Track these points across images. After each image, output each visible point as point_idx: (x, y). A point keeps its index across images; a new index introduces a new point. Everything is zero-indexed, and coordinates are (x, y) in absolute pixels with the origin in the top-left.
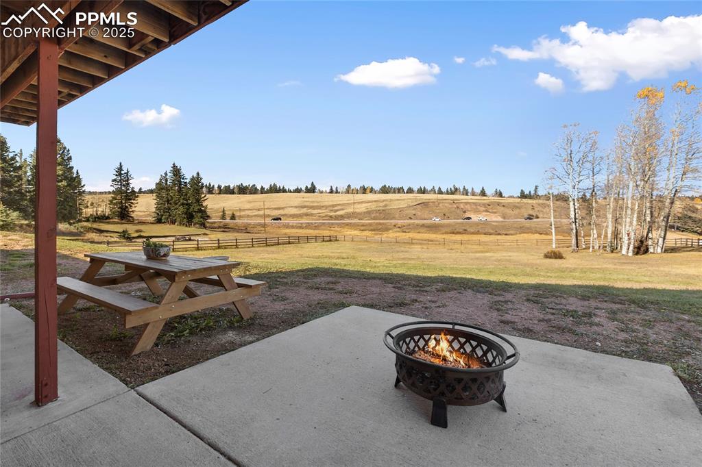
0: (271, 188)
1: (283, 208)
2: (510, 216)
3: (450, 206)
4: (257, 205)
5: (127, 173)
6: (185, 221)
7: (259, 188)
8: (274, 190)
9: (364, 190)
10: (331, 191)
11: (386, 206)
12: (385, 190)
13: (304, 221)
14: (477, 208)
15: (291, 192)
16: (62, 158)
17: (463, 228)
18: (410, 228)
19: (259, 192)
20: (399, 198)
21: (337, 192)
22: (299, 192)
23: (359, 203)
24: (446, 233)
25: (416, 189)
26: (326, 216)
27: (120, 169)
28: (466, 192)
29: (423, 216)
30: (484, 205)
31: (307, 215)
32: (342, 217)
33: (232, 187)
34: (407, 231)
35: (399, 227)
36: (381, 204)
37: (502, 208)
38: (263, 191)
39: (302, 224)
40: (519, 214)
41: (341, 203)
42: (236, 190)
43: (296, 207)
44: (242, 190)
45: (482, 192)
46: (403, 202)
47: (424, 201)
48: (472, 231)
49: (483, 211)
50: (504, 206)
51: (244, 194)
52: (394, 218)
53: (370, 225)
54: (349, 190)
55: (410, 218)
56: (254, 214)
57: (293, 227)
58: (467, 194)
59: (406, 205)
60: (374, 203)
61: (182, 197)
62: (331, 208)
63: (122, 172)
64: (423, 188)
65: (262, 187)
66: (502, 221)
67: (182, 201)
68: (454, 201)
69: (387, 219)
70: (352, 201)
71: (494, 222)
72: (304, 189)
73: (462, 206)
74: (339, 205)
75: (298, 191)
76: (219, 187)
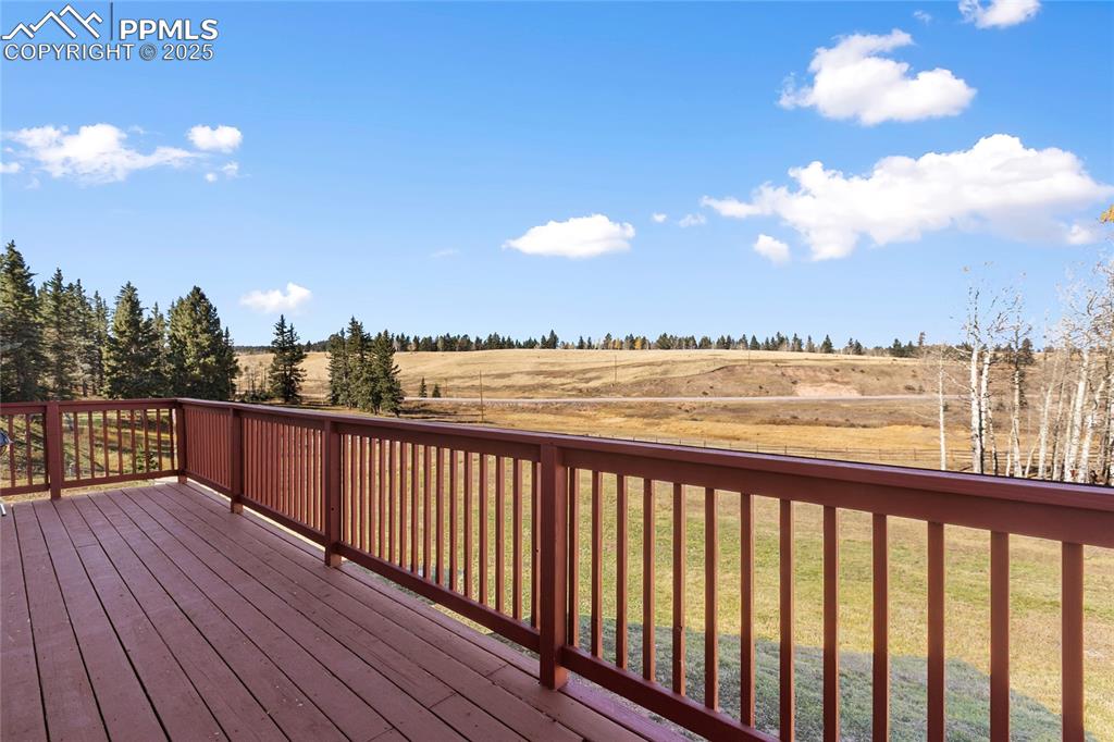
0: (490, 338)
1: (508, 375)
2: (873, 390)
3: (771, 372)
4: (470, 370)
5: (291, 331)
6: (370, 404)
7: (473, 340)
8: (495, 343)
9: (632, 343)
10: (581, 346)
11: (666, 372)
12: (665, 343)
13: (540, 399)
14: (816, 376)
15: (520, 346)
16: (208, 321)
17: (791, 413)
18: (704, 413)
19: (474, 347)
20: (687, 358)
21: (590, 347)
22: (532, 347)
23: (624, 367)
24: (763, 422)
25: (714, 340)
26: (574, 389)
27: (282, 325)
28: (798, 346)
29: (725, 390)
30: (828, 370)
31: (544, 386)
32: (597, 391)
33: (434, 339)
34: (699, 418)
35: (687, 411)
36: (659, 370)
37: (860, 376)
38: (479, 346)
39: (537, 404)
40: (889, 385)
41: (596, 366)
42: (440, 345)
43: (528, 373)
44: (449, 344)
45: (825, 343)
46: (693, 365)
47: (727, 363)
48: (807, 418)
49: (827, 381)
50: (862, 371)
51: (451, 350)
52: (678, 393)
53: (641, 406)
54: (608, 344)
55: (705, 394)
56: (467, 384)
57: (523, 410)
58: (800, 350)
59: (698, 372)
60: (647, 367)
61: (366, 369)
62: (581, 376)
63: (285, 330)
64: (726, 338)
65: (478, 339)
66: (860, 400)
67: (365, 375)
68: (777, 363)
69: (667, 396)
70: (613, 364)
71: (844, 401)
72: (539, 341)
73: (790, 372)
74: (593, 369)
75: (530, 345)
76: (416, 339)
